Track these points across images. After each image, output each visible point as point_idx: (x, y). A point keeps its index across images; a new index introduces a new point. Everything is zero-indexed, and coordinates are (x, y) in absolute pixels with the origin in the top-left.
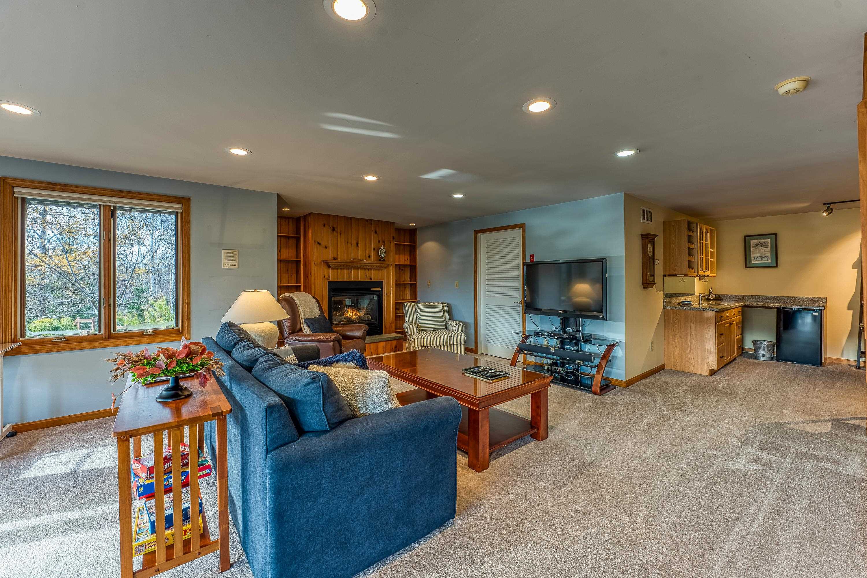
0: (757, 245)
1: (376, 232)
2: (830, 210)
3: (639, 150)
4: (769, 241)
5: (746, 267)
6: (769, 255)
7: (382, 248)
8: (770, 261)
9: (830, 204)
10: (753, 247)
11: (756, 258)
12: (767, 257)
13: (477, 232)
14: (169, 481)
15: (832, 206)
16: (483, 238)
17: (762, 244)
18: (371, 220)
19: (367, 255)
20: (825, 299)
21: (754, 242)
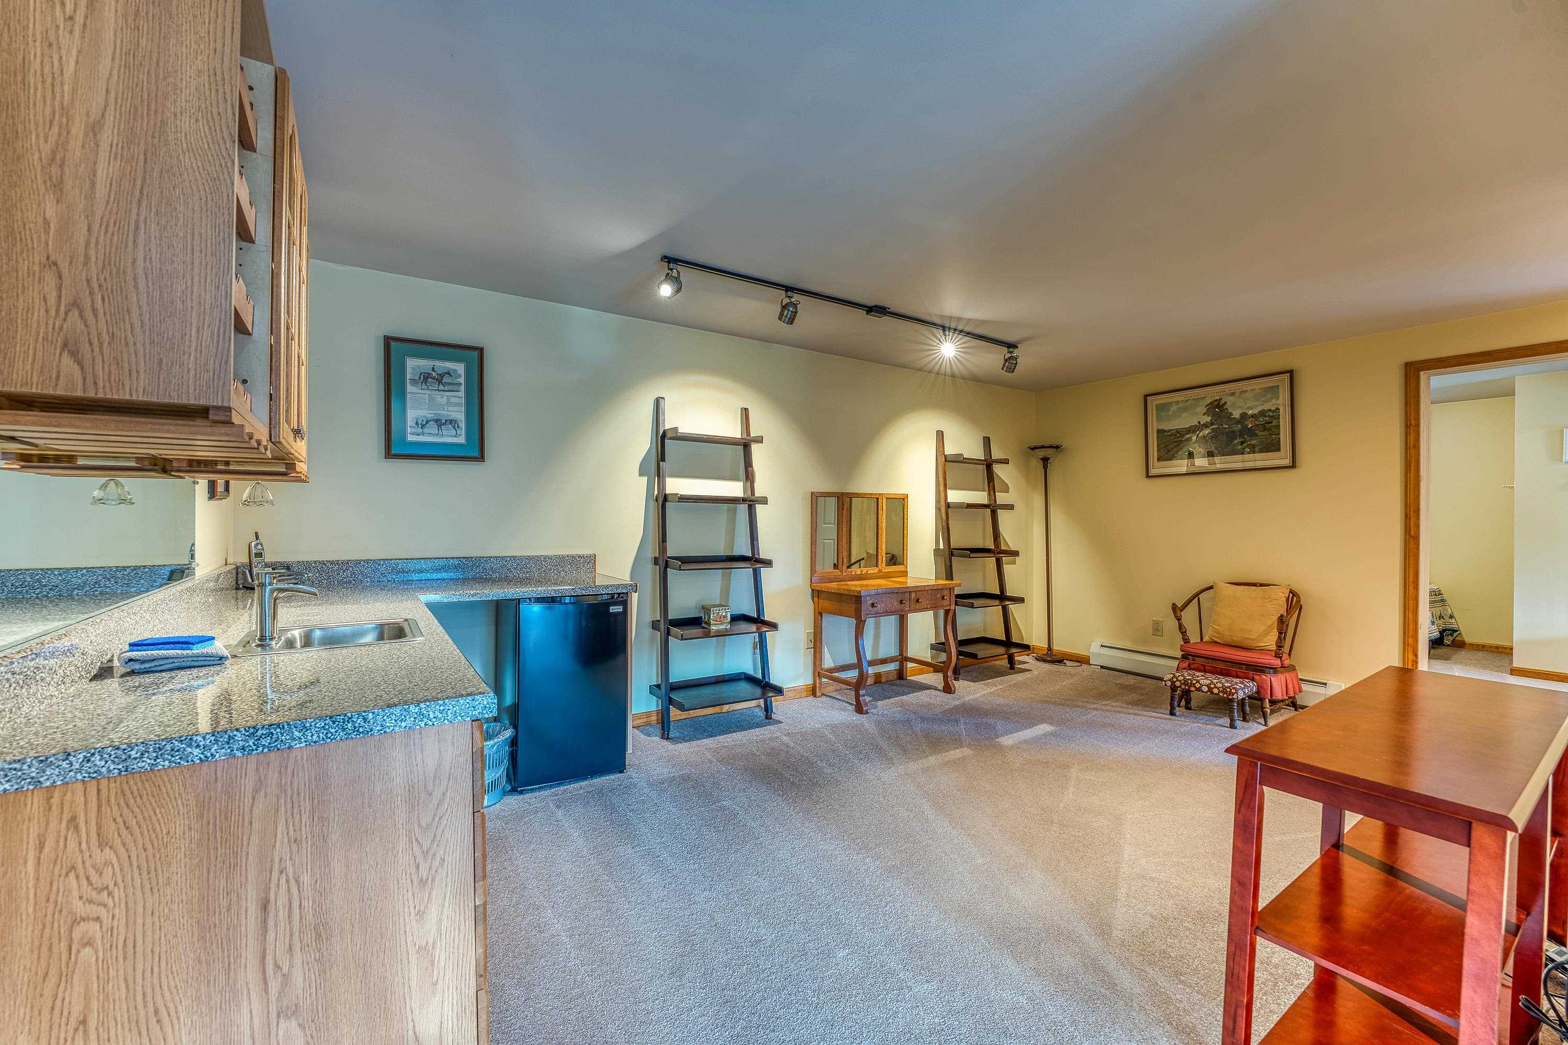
0: (424, 378)
4: (460, 368)
5: (389, 453)
6: (460, 416)
8: (461, 440)
10: (414, 382)
11: (420, 424)
12: (454, 423)
17: (442, 376)
20: (591, 560)
21: (414, 365)
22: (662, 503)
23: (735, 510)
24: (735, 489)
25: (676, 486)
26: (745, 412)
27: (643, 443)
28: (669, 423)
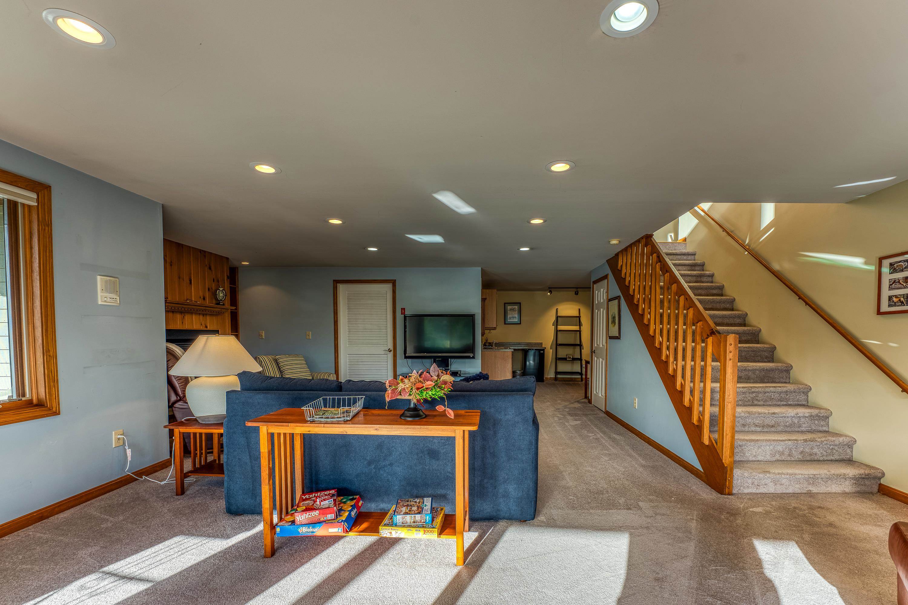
0: (511, 309)
1: (210, 268)
2: (551, 292)
3: (531, 249)
4: (517, 307)
5: (505, 324)
6: (517, 316)
7: (221, 289)
8: (517, 320)
9: (551, 288)
10: (509, 310)
11: (510, 318)
12: (515, 317)
13: (336, 282)
14: (304, 529)
15: (552, 290)
16: (341, 287)
17: (514, 309)
18: (205, 252)
19: (202, 297)
20: (541, 344)
21: (509, 307)
22: (557, 331)
23: (577, 333)
24: (576, 328)
25: (560, 328)
26: (579, 309)
27: (554, 319)
28: (560, 314)
